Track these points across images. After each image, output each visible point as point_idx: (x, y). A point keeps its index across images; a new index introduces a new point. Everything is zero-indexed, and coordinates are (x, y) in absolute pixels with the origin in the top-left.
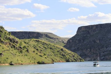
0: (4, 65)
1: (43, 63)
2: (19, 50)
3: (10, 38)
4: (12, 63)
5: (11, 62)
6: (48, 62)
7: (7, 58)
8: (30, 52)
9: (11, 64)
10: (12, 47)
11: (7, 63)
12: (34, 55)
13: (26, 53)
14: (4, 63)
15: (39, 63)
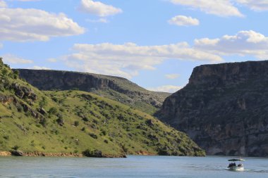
1: (99, 155)
2: (37, 117)
3: (17, 85)
4: (19, 151)
5: (16, 148)
6: (112, 152)
7: (5, 138)
8: (66, 124)
9: (16, 154)
10: (19, 110)
12: (75, 132)
13: (56, 126)
15: (87, 154)
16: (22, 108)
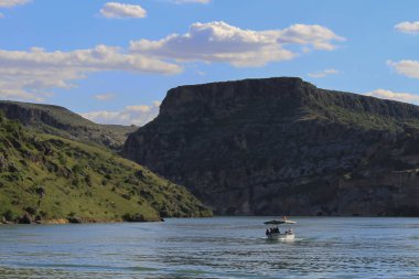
0: (55, 221)
1: (141, 219)
2: (68, 177)
3: (36, 139)
4: (75, 217)
5: (72, 214)
6: (151, 215)
7: (57, 204)
8: (94, 184)
9: (74, 221)
10: (50, 170)
11: (62, 216)
12: (105, 191)
13: (86, 188)
14: (54, 217)
15: (128, 219)
16: (53, 168)
